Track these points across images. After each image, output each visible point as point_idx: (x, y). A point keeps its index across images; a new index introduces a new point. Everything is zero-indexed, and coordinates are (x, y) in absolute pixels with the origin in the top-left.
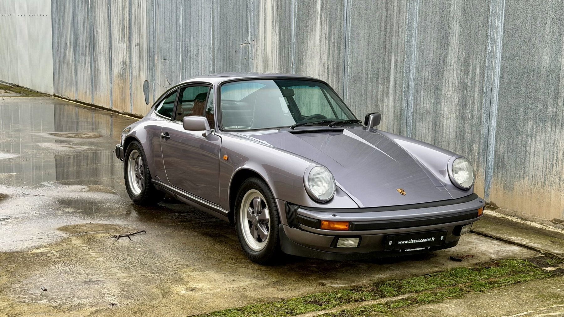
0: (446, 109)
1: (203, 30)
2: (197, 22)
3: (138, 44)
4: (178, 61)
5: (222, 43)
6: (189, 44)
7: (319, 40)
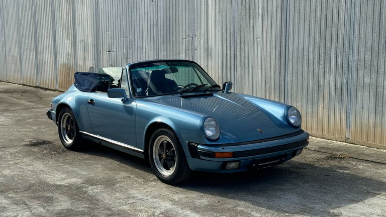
1: (146, 29)
2: (141, 23)
3: (82, 41)
5: (165, 38)
6: (133, 40)
7: (260, 34)
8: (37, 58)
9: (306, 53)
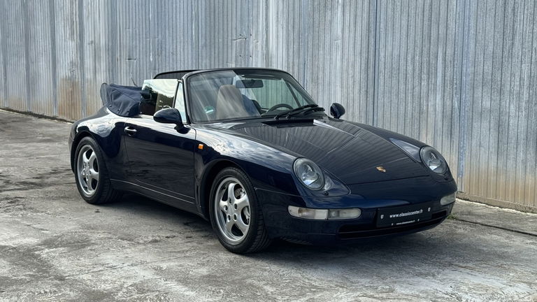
0: (512, 106)
1: (182, 24)
2: (174, 16)
3: (92, 42)
4: (148, 60)
5: (208, 38)
6: (164, 40)
7: (340, 33)
8: (28, 69)
9: (402, 62)
